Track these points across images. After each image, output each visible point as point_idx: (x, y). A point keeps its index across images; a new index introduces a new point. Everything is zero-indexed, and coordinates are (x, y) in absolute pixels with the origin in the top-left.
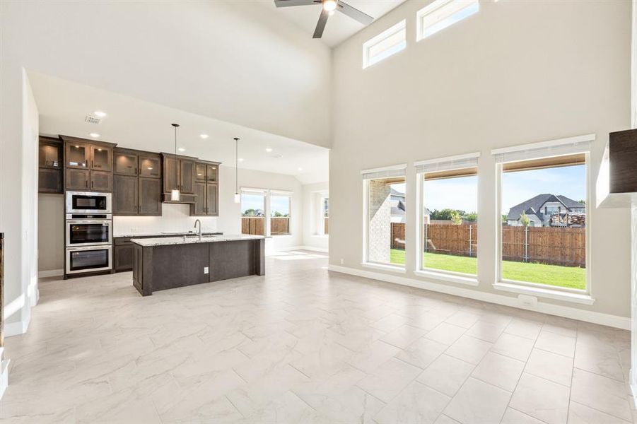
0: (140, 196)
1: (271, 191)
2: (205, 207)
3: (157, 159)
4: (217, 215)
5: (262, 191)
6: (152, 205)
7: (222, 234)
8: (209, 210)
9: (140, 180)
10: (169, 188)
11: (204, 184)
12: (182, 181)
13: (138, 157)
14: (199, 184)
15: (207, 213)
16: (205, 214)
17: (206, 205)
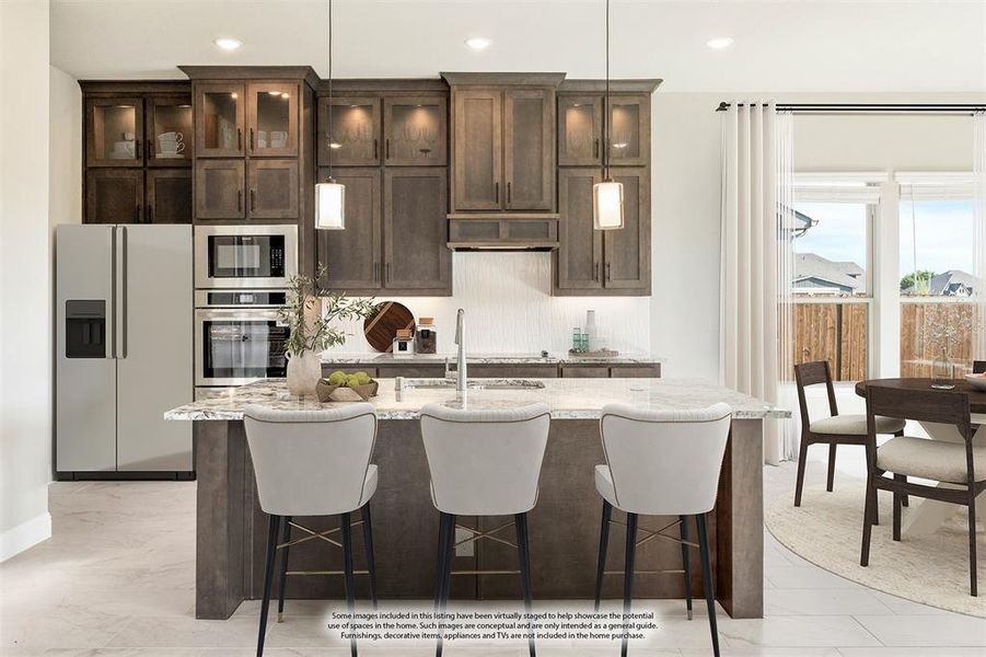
0: (388, 228)
1: (904, 179)
2: (597, 258)
3: (436, 100)
4: (644, 290)
5: (857, 182)
6: (423, 259)
7: (650, 370)
8: (612, 272)
9: (389, 175)
10: (468, 196)
11: (592, 170)
12: (510, 166)
13: (382, 101)
14: (574, 171)
15: (604, 285)
16: (599, 285)
17: (600, 252)
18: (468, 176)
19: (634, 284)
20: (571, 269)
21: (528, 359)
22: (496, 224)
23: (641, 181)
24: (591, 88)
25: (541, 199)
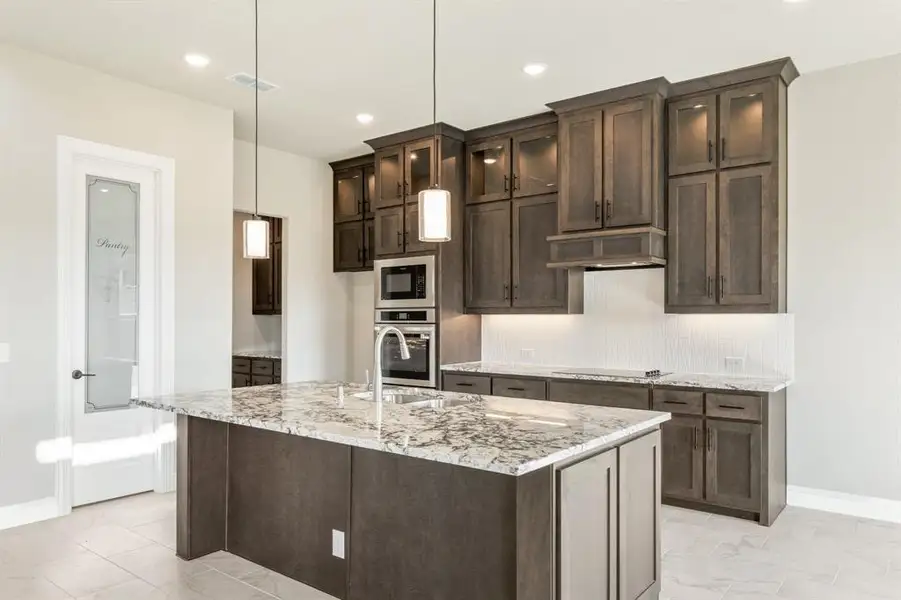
2: (710, 272)
4: (767, 306)
10: (571, 218)
11: (705, 176)
12: (609, 183)
13: (512, 140)
14: (686, 181)
15: (717, 300)
16: (712, 301)
17: (714, 264)
18: (571, 197)
19: (756, 299)
20: (681, 285)
21: (616, 377)
22: (590, 242)
23: (765, 180)
24: (705, 87)
25: (640, 213)
